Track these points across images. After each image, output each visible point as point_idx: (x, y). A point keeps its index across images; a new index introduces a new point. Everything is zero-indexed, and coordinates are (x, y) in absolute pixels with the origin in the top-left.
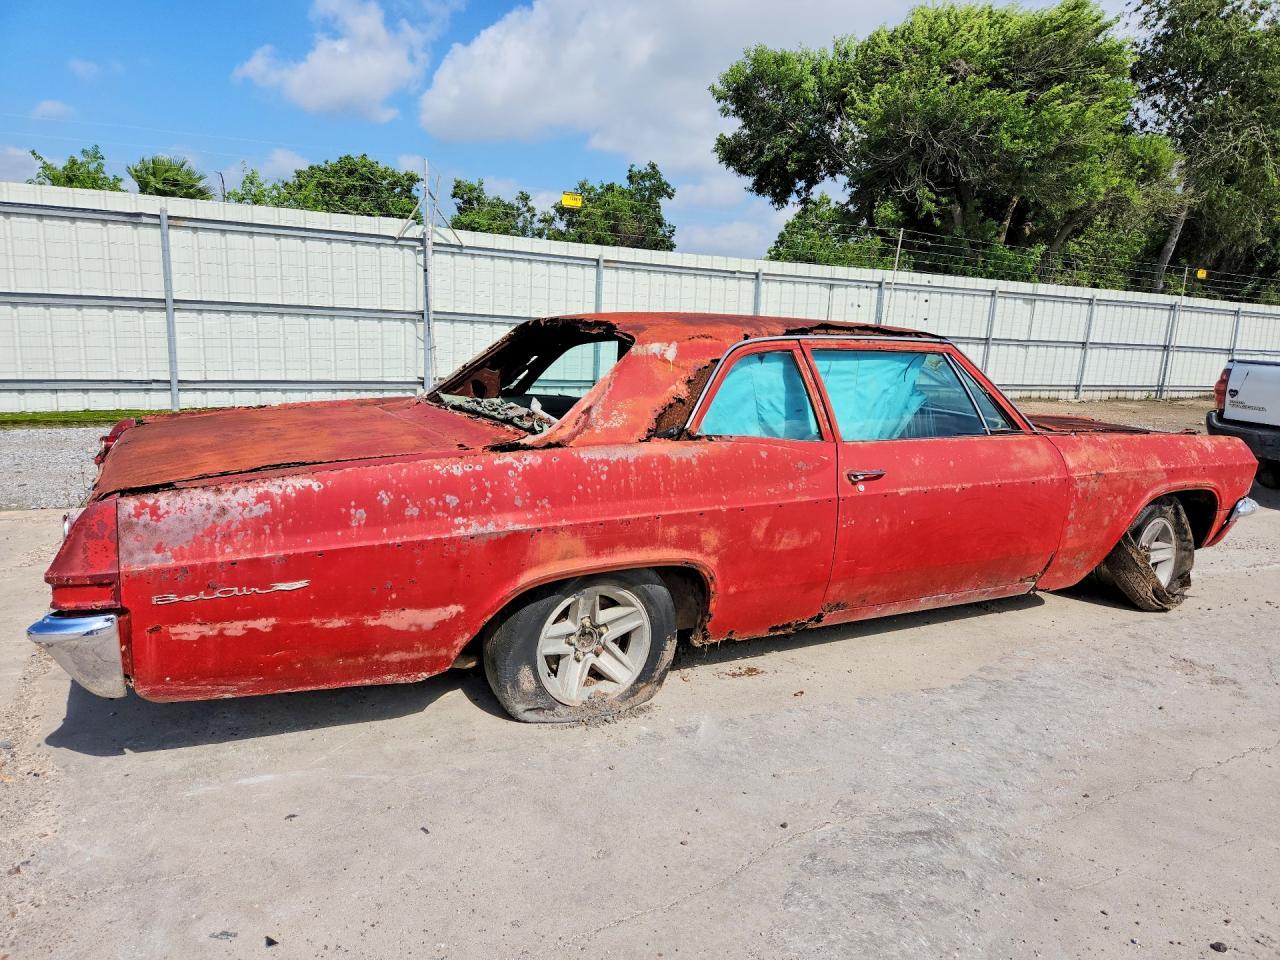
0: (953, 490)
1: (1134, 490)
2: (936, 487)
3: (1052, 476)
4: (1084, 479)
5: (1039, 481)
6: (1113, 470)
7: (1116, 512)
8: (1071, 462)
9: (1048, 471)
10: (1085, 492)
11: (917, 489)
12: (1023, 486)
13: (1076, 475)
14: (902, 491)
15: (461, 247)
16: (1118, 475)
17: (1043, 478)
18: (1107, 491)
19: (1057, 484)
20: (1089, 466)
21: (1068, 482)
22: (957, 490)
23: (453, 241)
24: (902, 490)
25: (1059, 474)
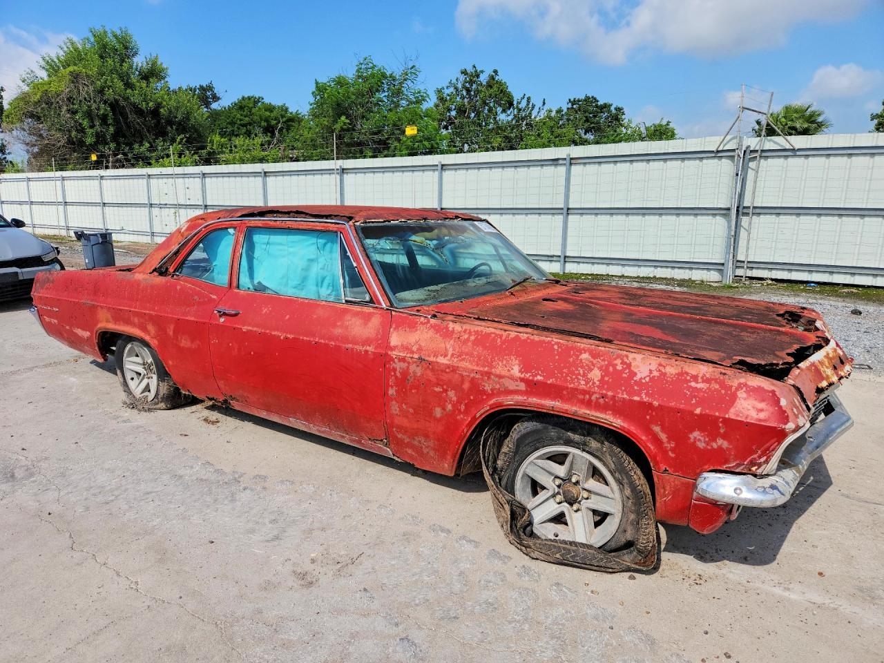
0: (279, 337)
1: (470, 389)
2: (268, 331)
3: (368, 348)
4: (403, 360)
5: (352, 349)
6: (442, 360)
7: (449, 407)
8: (395, 340)
9: (367, 342)
10: (405, 373)
11: (255, 329)
12: (337, 348)
13: (394, 354)
14: (245, 329)
15: (793, 150)
16: (448, 366)
17: (359, 348)
18: (435, 381)
19: (372, 357)
20: (414, 349)
21: (383, 359)
22: (282, 338)
23: (788, 146)
24: (246, 327)
25: (376, 348)
